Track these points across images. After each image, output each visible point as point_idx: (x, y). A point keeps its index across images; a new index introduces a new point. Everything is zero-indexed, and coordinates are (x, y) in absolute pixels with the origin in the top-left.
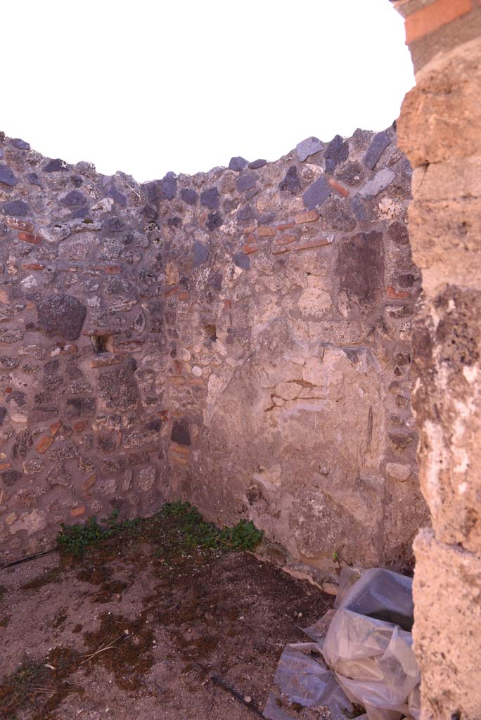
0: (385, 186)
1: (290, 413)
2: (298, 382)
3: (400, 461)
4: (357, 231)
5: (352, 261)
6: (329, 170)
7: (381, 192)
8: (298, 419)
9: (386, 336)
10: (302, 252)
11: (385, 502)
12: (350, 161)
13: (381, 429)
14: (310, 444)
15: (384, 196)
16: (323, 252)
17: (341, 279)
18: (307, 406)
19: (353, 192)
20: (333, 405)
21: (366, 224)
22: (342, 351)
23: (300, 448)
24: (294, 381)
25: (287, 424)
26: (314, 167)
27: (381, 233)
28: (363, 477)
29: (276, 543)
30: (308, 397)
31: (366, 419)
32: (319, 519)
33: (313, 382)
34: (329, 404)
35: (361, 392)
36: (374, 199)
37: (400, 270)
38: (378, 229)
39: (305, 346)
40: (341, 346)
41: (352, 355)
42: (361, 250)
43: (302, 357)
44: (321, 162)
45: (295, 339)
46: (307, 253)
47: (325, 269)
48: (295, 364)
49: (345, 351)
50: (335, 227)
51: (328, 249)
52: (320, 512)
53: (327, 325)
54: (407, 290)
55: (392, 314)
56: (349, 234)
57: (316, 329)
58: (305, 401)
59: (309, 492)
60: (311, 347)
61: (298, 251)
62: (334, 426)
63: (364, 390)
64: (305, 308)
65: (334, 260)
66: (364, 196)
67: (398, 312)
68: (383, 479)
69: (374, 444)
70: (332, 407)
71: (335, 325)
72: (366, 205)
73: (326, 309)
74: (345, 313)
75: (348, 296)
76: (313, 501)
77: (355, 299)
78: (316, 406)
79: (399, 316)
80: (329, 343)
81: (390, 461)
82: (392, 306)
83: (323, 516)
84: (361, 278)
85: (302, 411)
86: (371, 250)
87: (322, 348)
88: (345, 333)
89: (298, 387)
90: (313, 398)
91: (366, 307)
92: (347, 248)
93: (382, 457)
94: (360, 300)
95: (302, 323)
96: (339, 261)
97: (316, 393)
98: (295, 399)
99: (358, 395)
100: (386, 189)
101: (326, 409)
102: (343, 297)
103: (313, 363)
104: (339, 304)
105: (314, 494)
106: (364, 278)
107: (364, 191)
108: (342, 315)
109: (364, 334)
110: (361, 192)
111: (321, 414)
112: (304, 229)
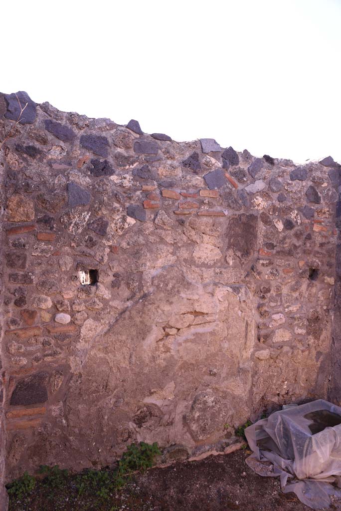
0: (260, 190)
1: (184, 338)
2: (191, 313)
3: (263, 349)
4: (242, 212)
5: (238, 230)
6: (225, 166)
7: (257, 192)
8: (192, 341)
9: (258, 277)
10: (201, 217)
11: (253, 376)
12: (239, 167)
13: (253, 333)
14: (202, 357)
15: (258, 195)
16: (217, 221)
17: (230, 240)
18: (200, 330)
19: (240, 186)
20: (221, 325)
21: (247, 209)
22: (229, 288)
23: (194, 362)
24: (188, 313)
25: (181, 347)
26: (213, 160)
27: (257, 216)
28: (241, 366)
29: (171, 445)
30: (201, 322)
31: (244, 329)
32: (213, 407)
33: (205, 311)
34: (218, 324)
35: (240, 312)
36: (252, 195)
37: (266, 240)
38: (254, 213)
39: (200, 286)
40: (227, 285)
41: (236, 290)
42: (244, 224)
43: (197, 294)
44: (219, 159)
45: (190, 281)
46: (205, 219)
47: (219, 232)
48: (190, 300)
49: (231, 287)
50: (229, 206)
51: (222, 219)
52: (213, 402)
53: (218, 270)
54: (271, 251)
55: (263, 264)
56: (237, 213)
57: (208, 274)
58: (198, 326)
59: (200, 392)
60: (205, 286)
61: (197, 215)
62: (222, 339)
63: (242, 311)
64: (200, 258)
65: (225, 227)
66: (248, 192)
67: (266, 263)
68: (253, 363)
69: (248, 343)
70: (220, 326)
71: (223, 270)
72: (248, 197)
73: (217, 259)
74: (231, 263)
75: (234, 252)
76: (206, 397)
77: (239, 254)
78: (208, 328)
79: (267, 266)
80: (218, 283)
81: (257, 350)
82: (263, 260)
83: (216, 403)
84: (244, 242)
85: (196, 334)
86: (251, 225)
87: (214, 287)
88: (230, 276)
89: (191, 317)
90: (205, 323)
91: (245, 260)
92: (235, 221)
93: (252, 350)
94: (242, 255)
95: (196, 269)
96: (230, 228)
97: (208, 319)
98: (189, 326)
99: (238, 315)
100: (260, 192)
101: (216, 328)
102: (231, 252)
103: (207, 297)
104: (228, 257)
105: (205, 392)
106: (245, 242)
107: (248, 189)
108: (229, 264)
109: (243, 277)
110: (246, 188)
111: (213, 333)
112: (206, 201)
